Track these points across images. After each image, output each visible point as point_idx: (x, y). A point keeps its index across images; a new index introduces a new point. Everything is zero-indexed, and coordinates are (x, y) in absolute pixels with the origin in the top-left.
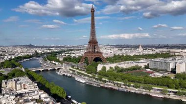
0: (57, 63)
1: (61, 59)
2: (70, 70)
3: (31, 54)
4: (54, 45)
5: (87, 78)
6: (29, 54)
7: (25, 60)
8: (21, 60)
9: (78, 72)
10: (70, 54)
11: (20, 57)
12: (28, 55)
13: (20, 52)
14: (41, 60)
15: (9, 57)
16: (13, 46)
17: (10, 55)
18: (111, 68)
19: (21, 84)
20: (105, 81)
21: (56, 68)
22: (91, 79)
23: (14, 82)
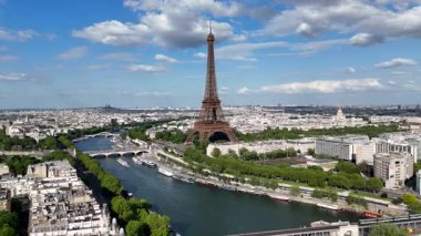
0: (141, 143)
1: (152, 136)
2: (159, 155)
3: (102, 125)
4: (157, 108)
5: (180, 168)
6: (98, 126)
7: (87, 137)
8: (78, 137)
9: (170, 159)
10: (179, 125)
11: (78, 131)
12: (95, 127)
13: (81, 122)
14: (115, 137)
15: (59, 131)
16: (74, 110)
17: (60, 126)
18: (231, 151)
19: (54, 170)
20: (207, 174)
21: (136, 152)
22: (186, 170)
23: (44, 168)
